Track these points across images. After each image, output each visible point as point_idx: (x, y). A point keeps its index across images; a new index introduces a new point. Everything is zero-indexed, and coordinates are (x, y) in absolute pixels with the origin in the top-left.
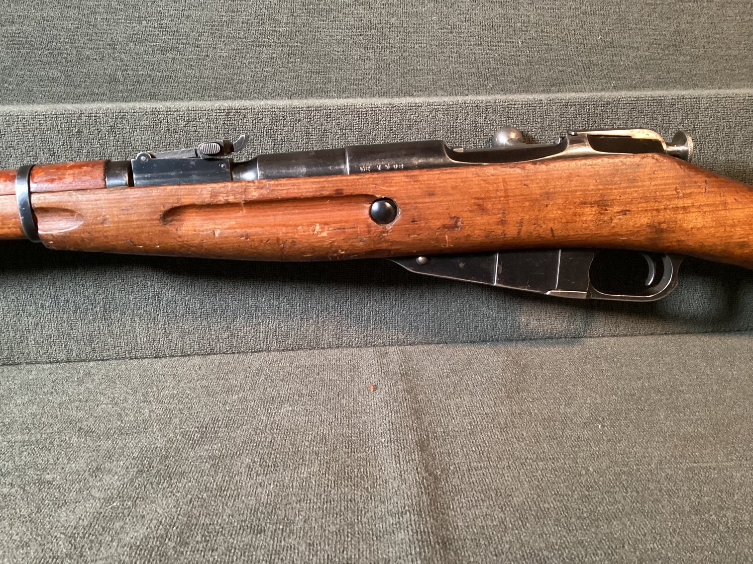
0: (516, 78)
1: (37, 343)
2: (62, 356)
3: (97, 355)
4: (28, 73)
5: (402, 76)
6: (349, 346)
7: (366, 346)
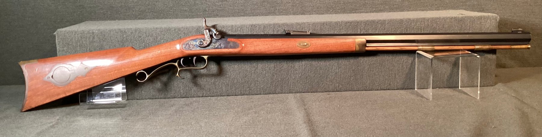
0: (340, 8)
1: (194, 91)
2: (201, 95)
3: (211, 95)
4: (177, 8)
5: (301, 8)
6: (285, 93)
7: (290, 93)
